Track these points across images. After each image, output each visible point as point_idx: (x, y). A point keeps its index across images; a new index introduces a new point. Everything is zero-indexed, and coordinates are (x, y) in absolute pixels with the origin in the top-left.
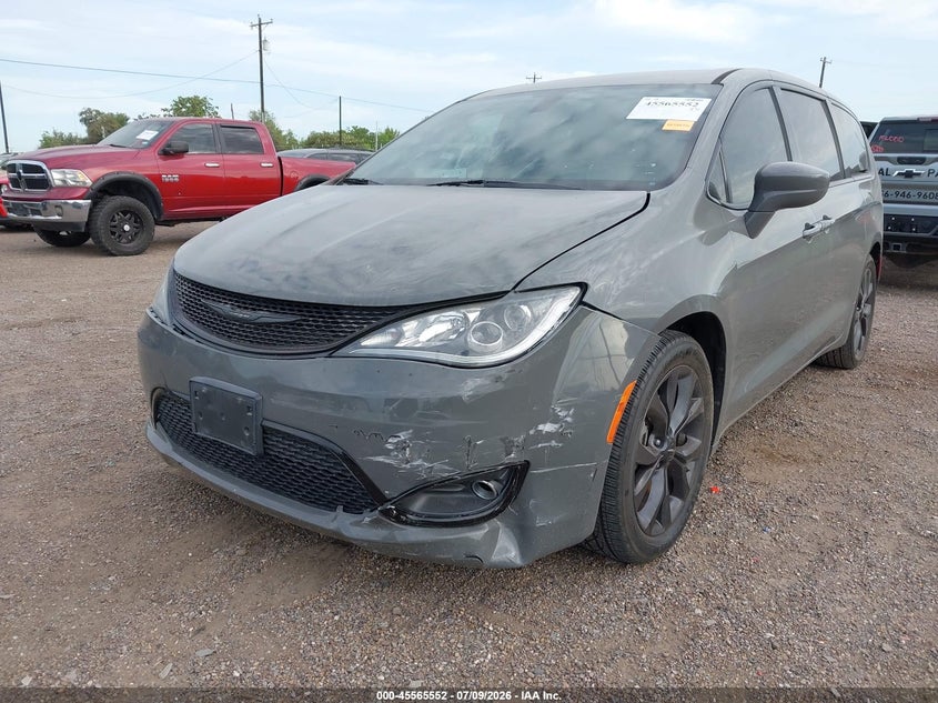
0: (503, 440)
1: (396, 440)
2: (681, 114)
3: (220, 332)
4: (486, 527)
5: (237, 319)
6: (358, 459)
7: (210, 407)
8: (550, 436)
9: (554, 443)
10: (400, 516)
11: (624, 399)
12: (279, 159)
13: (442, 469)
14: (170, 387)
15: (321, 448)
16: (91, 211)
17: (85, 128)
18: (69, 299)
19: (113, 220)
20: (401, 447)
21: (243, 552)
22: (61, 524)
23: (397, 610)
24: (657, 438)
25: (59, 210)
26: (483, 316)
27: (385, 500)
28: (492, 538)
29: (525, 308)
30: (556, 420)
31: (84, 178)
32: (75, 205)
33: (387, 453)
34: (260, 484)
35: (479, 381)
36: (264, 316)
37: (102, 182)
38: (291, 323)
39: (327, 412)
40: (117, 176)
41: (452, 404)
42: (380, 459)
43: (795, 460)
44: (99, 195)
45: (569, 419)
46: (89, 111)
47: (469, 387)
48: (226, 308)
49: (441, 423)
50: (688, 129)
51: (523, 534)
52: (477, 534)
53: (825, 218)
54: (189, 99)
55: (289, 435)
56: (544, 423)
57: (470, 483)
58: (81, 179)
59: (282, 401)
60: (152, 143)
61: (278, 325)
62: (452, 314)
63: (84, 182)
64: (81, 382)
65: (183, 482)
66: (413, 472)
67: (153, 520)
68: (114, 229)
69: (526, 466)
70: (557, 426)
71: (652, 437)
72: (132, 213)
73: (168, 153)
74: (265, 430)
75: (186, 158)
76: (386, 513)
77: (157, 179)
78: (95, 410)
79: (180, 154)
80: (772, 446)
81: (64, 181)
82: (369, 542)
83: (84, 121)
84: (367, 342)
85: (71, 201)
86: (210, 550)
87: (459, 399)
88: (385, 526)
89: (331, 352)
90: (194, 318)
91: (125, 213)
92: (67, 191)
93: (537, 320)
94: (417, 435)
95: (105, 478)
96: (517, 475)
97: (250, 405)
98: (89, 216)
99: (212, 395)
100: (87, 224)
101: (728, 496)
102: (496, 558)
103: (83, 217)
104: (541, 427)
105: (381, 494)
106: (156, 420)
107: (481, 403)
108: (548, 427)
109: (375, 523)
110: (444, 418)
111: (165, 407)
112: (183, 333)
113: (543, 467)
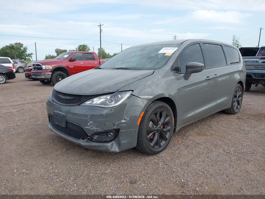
0: (113, 123)
1: (90, 123)
2: (169, 51)
3: (60, 101)
4: (111, 143)
5: (63, 99)
6: (83, 128)
7: (57, 117)
8: (124, 123)
9: (125, 125)
10: (91, 140)
11: (142, 115)
12: (99, 61)
13: (99, 130)
14: (51, 114)
15: (76, 125)
16: (52, 75)
17: (56, 53)
18: (43, 97)
19: (57, 77)
20: (91, 125)
21: (65, 150)
22: (29, 144)
23: (93, 162)
24: (156, 126)
25: (44, 75)
26: (111, 97)
27: (88, 136)
28: (112, 145)
29: (119, 96)
30: (125, 119)
31: (50, 67)
32: (48, 74)
33: (88, 126)
34: (67, 134)
35: (107, 111)
36: (68, 98)
37: (54, 68)
38: (73, 99)
39: (77, 117)
40: (58, 66)
41: (102, 115)
42: (87, 127)
43: (205, 135)
44: (54, 71)
45: (128, 119)
46: (57, 49)
47: (105, 112)
48: (61, 96)
49: (99, 120)
50: (170, 55)
51: (119, 145)
52: (109, 145)
53: (215, 75)
54: (82, 45)
55: (71, 123)
56: (123, 120)
57: (107, 133)
58: (49, 67)
59: (70, 116)
60: (67, 58)
61: (70, 99)
62: (105, 96)
63: (50, 68)
64: (41, 115)
65: (57, 137)
66: (93, 130)
67: (48, 144)
68: (57, 80)
69: (119, 130)
70: (125, 121)
71: (154, 125)
72: (61, 76)
73: (71, 60)
74: (67, 122)
75: (76, 62)
76: (88, 139)
77: (68, 67)
78: (42, 121)
79: (74, 60)
80: (201, 132)
81: (46, 68)
82: (85, 145)
83: (56, 52)
84: (86, 103)
85: (47, 73)
86: (58, 150)
87: (103, 114)
88: (89, 142)
89: (79, 105)
90: (56, 99)
91: (60, 76)
92: (46, 70)
93: (122, 98)
94: (94, 122)
95: (41, 135)
96: (117, 131)
97: (64, 117)
98: (51, 76)
99: (57, 115)
100: (51, 78)
101: (182, 142)
102: (112, 150)
103: (50, 77)
104: (122, 121)
105: (88, 135)
106: (50, 121)
107: (107, 115)
108: (123, 121)
109: (87, 141)
110: (99, 118)
111: (51, 117)
112: (53, 102)
113: (123, 130)
